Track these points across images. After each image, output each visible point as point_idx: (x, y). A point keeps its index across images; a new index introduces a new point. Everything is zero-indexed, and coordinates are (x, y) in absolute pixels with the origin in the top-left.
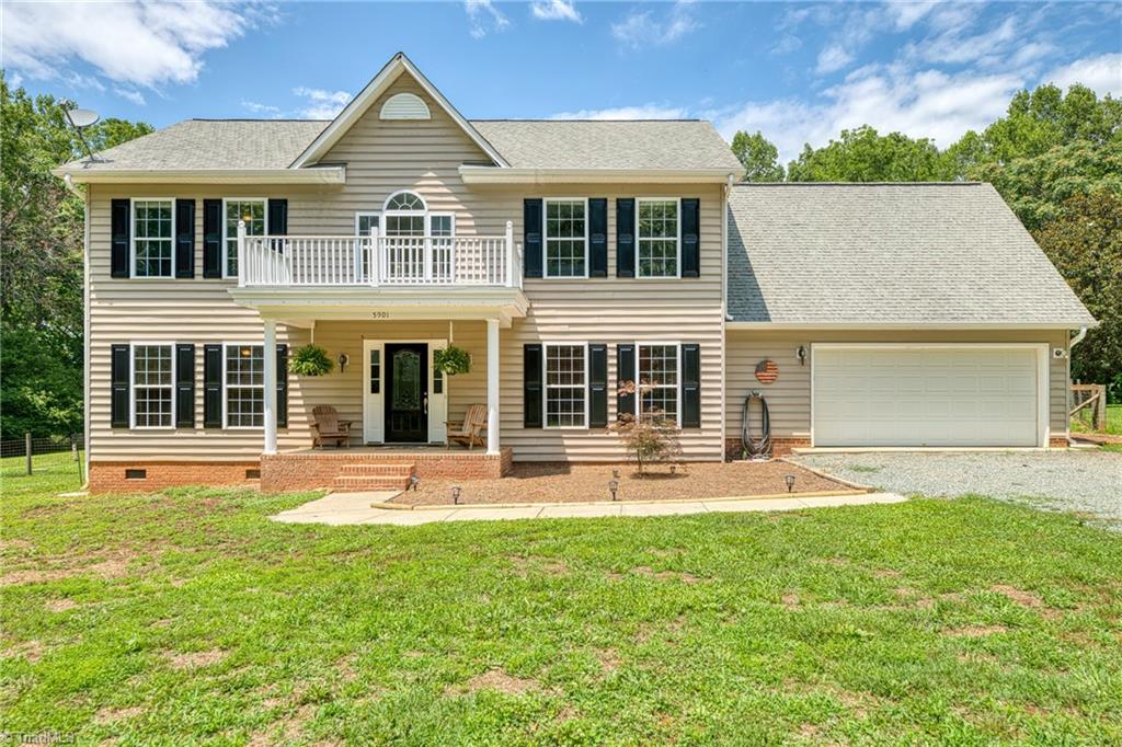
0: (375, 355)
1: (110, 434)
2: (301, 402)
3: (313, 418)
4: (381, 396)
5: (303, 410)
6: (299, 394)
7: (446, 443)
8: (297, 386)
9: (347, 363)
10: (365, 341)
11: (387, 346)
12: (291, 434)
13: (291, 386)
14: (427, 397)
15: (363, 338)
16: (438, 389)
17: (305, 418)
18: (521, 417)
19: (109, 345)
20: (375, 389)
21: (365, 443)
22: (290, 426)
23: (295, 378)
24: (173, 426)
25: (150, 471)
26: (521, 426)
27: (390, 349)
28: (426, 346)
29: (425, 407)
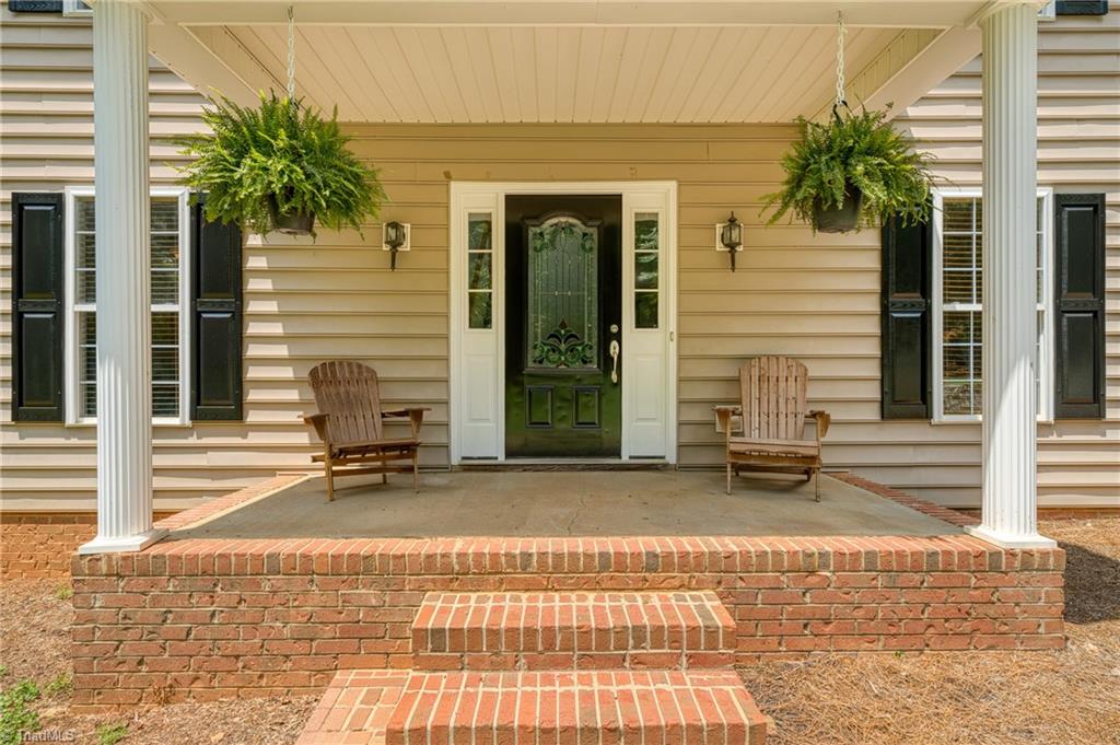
0: (480, 231)
2: (282, 351)
3: (311, 395)
4: (494, 339)
5: (287, 373)
6: (277, 329)
7: (672, 459)
8: (271, 307)
9: (406, 246)
10: (453, 185)
11: (513, 202)
12: (254, 438)
13: (253, 307)
14: (619, 337)
15: (448, 176)
16: (647, 315)
17: (293, 395)
18: (873, 391)
20: (480, 319)
21: (455, 460)
22: (253, 417)
23: (266, 285)
26: (872, 413)
27: (524, 212)
28: (615, 202)
29: (609, 364)
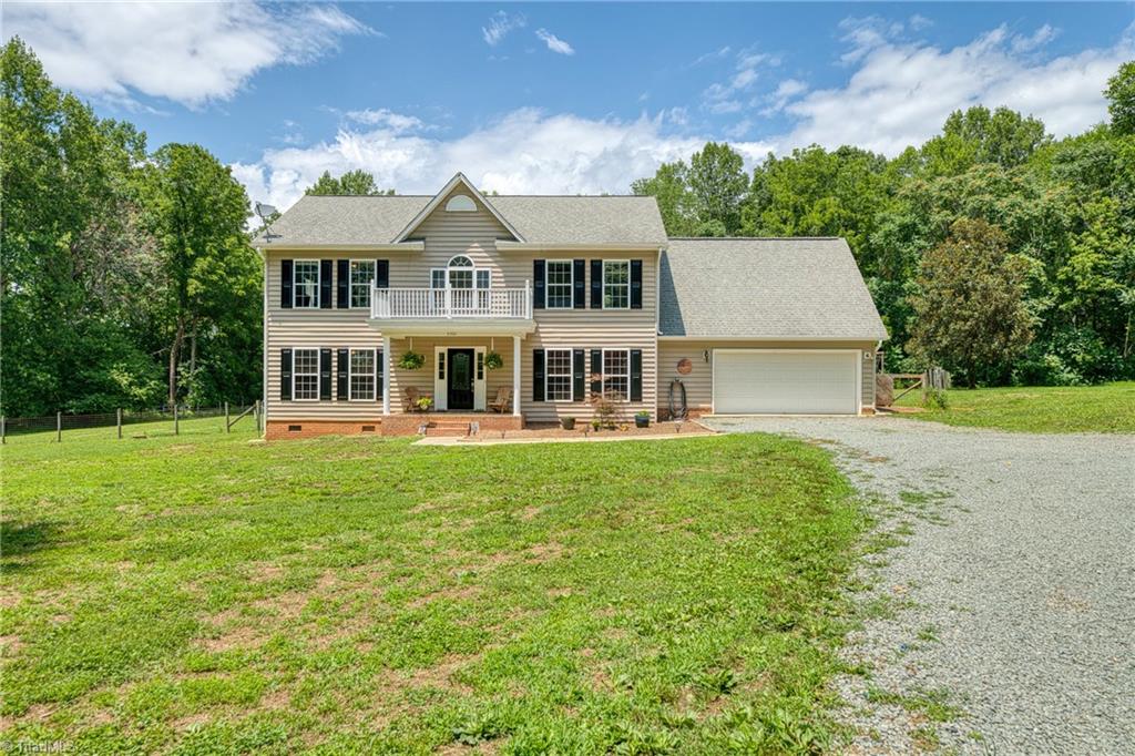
0: (442, 355)
1: (280, 404)
2: (396, 384)
3: (404, 394)
4: (445, 381)
5: (397, 389)
7: (485, 409)
8: (394, 374)
9: (425, 361)
10: (435, 348)
11: (449, 350)
12: (391, 405)
13: (391, 374)
14: (473, 381)
15: (435, 346)
16: (480, 377)
18: (532, 394)
19: (279, 349)
20: (441, 377)
21: (436, 409)
23: (392, 370)
24: (318, 399)
25: (304, 426)
26: (531, 399)
27: (451, 352)
28: (472, 350)
29: (472, 388)
